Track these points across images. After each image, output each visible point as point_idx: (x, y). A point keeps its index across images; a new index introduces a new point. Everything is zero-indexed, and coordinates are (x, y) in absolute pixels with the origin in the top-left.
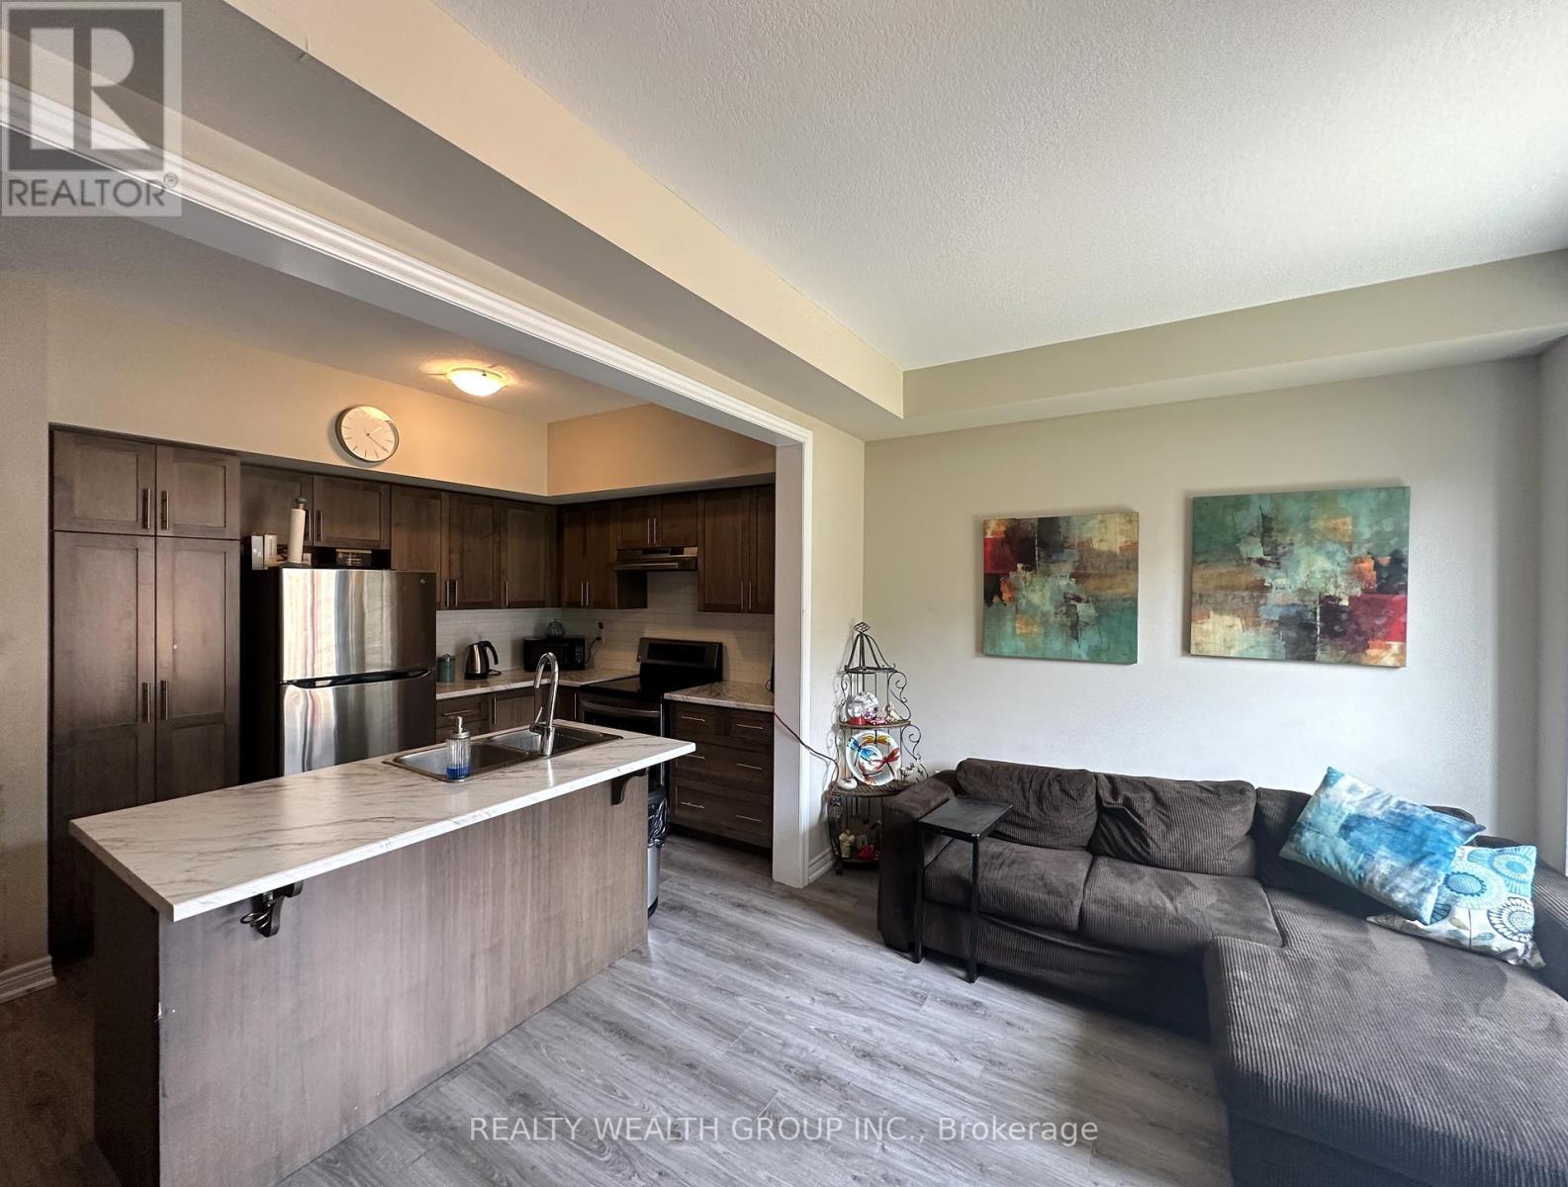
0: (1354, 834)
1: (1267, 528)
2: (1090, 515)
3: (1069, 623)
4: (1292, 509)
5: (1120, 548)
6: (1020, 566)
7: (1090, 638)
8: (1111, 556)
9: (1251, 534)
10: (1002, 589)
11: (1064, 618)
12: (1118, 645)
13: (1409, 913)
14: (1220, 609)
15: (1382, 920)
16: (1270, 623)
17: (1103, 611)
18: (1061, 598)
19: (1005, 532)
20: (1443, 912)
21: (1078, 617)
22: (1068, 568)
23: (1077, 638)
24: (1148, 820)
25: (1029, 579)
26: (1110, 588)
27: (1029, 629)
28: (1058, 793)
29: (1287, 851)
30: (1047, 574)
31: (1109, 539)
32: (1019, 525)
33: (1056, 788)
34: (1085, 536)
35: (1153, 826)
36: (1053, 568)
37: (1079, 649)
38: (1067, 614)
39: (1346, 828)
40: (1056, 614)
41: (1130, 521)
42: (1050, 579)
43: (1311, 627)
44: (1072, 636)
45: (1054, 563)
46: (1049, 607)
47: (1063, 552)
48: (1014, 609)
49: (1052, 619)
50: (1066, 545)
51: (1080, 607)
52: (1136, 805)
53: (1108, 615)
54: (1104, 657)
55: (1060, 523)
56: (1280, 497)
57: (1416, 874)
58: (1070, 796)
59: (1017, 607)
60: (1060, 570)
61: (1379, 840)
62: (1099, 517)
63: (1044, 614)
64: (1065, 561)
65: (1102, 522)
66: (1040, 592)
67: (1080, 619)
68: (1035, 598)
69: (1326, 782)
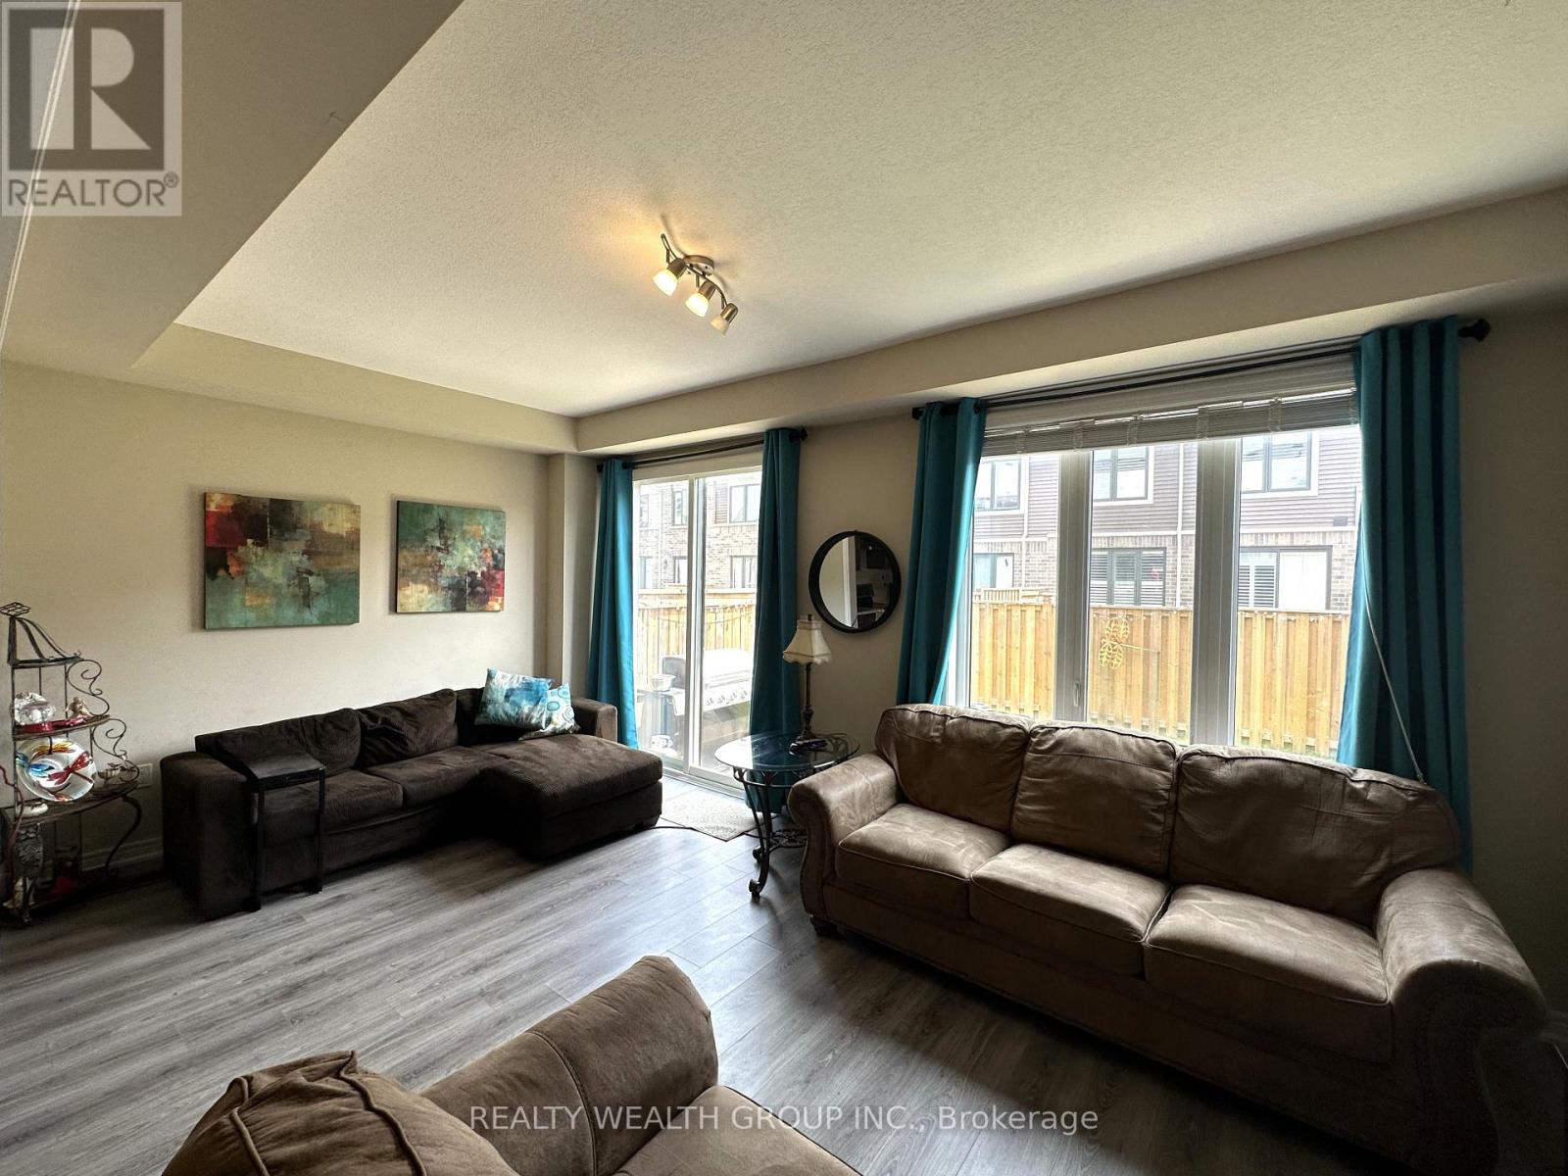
0: (511, 699)
1: (442, 527)
2: (320, 503)
3: (302, 594)
4: (454, 517)
5: (347, 533)
6: (250, 541)
7: (321, 605)
8: (339, 538)
9: (433, 530)
10: (229, 563)
11: (297, 589)
12: (344, 611)
13: (538, 727)
14: (415, 581)
15: (525, 737)
16: (443, 588)
17: (332, 582)
18: (295, 573)
19: (232, 507)
20: (549, 721)
21: (310, 589)
22: (301, 545)
23: (309, 606)
24: (404, 728)
25: (260, 553)
26: (339, 564)
27: (260, 601)
28: (333, 731)
29: (479, 720)
30: (280, 550)
31: (337, 525)
32: (249, 502)
33: (329, 727)
34: (316, 519)
35: (407, 730)
36: (285, 544)
37: (309, 615)
38: (300, 586)
39: (507, 697)
40: (289, 586)
41: (354, 512)
42: (283, 555)
43: (463, 591)
44: (304, 605)
45: (287, 540)
46: (281, 580)
47: (295, 531)
48: (243, 582)
49: (284, 590)
50: (299, 525)
51: (311, 579)
52: (392, 720)
53: (336, 586)
54: (333, 620)
55: (293, 506)
56: (449, 508)
57: (539, 707)
58: (343, 730)
59: (246, 579)
60: (293, 547)
61: (522, 698)
62: (329, 506)
63: (276, 587)
64: (297, 540)
65: (331, 509)
66: (272, 567)
67: (312, 590)
68: (267, 572)
69: (490, 677)
